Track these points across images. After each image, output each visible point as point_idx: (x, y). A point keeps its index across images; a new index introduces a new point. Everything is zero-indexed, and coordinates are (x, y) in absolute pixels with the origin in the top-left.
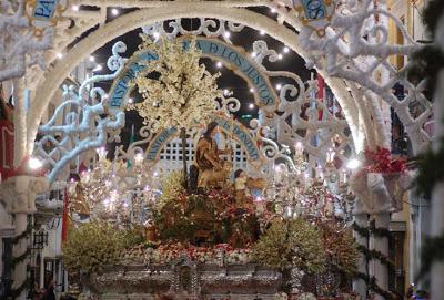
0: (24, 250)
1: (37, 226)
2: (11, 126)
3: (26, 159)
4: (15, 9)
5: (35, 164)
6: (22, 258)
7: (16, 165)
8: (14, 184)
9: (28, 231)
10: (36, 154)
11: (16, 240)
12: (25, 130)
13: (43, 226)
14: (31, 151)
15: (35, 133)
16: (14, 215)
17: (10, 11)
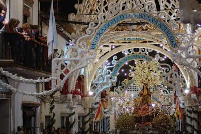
0: (88, 119)
1: (92, 112)
2: (83, 82)
3: (88, 92)
4: (84, 47)
5: (91, 93)
6: (87, 122)
7: (85, 93)
8: (84, 99)
9: (89, 113)
10: (91, 90)
11: (86, 116)
12: (88, 83)
13: (93, 112)
14: (89, 89)
15: (90, 84)
16: (85, 109)
17: (83, 48)
